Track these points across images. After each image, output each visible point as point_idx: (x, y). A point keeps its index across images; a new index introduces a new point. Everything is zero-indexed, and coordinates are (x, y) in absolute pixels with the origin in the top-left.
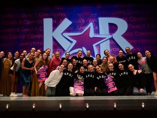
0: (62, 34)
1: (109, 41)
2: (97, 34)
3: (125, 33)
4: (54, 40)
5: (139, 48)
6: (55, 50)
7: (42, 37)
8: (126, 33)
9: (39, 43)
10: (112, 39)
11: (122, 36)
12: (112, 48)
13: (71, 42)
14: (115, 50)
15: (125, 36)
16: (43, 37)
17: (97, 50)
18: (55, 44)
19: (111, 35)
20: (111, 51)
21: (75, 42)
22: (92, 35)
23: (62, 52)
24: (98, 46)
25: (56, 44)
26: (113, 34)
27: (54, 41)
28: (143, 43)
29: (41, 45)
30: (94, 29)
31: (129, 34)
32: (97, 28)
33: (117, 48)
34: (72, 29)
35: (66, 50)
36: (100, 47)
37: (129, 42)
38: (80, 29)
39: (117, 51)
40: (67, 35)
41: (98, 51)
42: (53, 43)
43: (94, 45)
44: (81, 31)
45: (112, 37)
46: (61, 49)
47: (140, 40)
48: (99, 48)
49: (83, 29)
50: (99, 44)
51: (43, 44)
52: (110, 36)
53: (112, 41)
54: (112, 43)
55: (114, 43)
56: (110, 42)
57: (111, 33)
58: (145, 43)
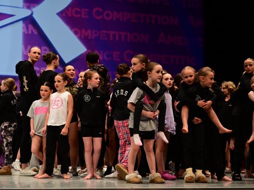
1: (21, 24)
3: (67, 8)
5: (100, 53)
8: (70, 9)
10: (30, 21)
11: (58, 14)
12: (29, 47)
19: (29, 8)
26: (34, 7)
28: (111, 39)
31: (77, 12)
33: (44, 48)
37: (76, 33)
45: (32, 14)
47: (105, 32)
52: (26, 13)
53: (30, 26)
54: (30, 32)
55: (36, 33)
56: (23, 28)
57: (28, 4)
58: (117, 39)
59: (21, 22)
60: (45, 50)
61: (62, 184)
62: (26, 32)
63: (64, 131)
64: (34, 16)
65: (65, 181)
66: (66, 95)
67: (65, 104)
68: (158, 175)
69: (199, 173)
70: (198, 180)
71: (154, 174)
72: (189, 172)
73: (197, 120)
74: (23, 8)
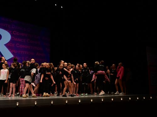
8: (9, 43)
28: (22, 53)
31: (11, 45)
37: (10, 51)
47: (20, 51)
58: (24, 54)
61: (3, 98)
63: (6, 81)
65: (4, 97)
66: (7, 70)
67: (6, 73)
68: (35, 95)
69: (47, 94)
70: (47, 96)
71: (34, 95)
72: (45, 94)
73: (47, 78)
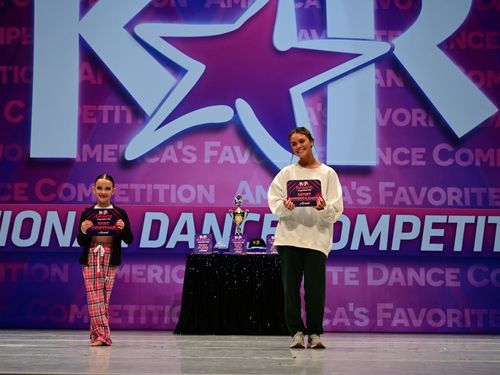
0: (130, 27)
2: (314, 32)
3: (458, 33)
4: (89, 57)
6: (94, 108)
7: (24, 42)
8: (463, 34)
9: (10, 74)
10: (389, 64)
11: (440, 46)
12: (389, 111)
13: (177, 70)
14: (401, 117)
15: (457, 48)
16: (31, 38)
17: (310, 116)
18: (91, 77)
19: (385, 38)
20: (384, 123)
21: (196, 70)
22: (286, 35)
23: (129, 119)
24: (318, 95)
25: (100, 82)
26: (395, 36)
27: (86, 64)
29: (16, 81)
30: (300, 5)
31: (476, 40)
32: (315, 3)
33: (415, 111)
34: (184, 4)
35: (148, 111)
36: (324, 102)
37: (476, 79)
38: (223, 5)
39: (414, 124)
40: (154, 32)
41: (316, 123)
42: (84, 73)
43: (297, 92)
44: (230, 14)
45: (392, 49)
46: (124, 108)
48: (319, 106)
49: (243, 6)
50: (324, 86)
51: (29, 75)
52: (382, 48)
53: (390, 73)
54: (389, 84)
55: (400, 84)
56: (377, 77)
57: (384, 33)
59: (372, 67)
60: (419, 115)
62: (383, 85)
64: (395, 52)
74: (375, 40)
